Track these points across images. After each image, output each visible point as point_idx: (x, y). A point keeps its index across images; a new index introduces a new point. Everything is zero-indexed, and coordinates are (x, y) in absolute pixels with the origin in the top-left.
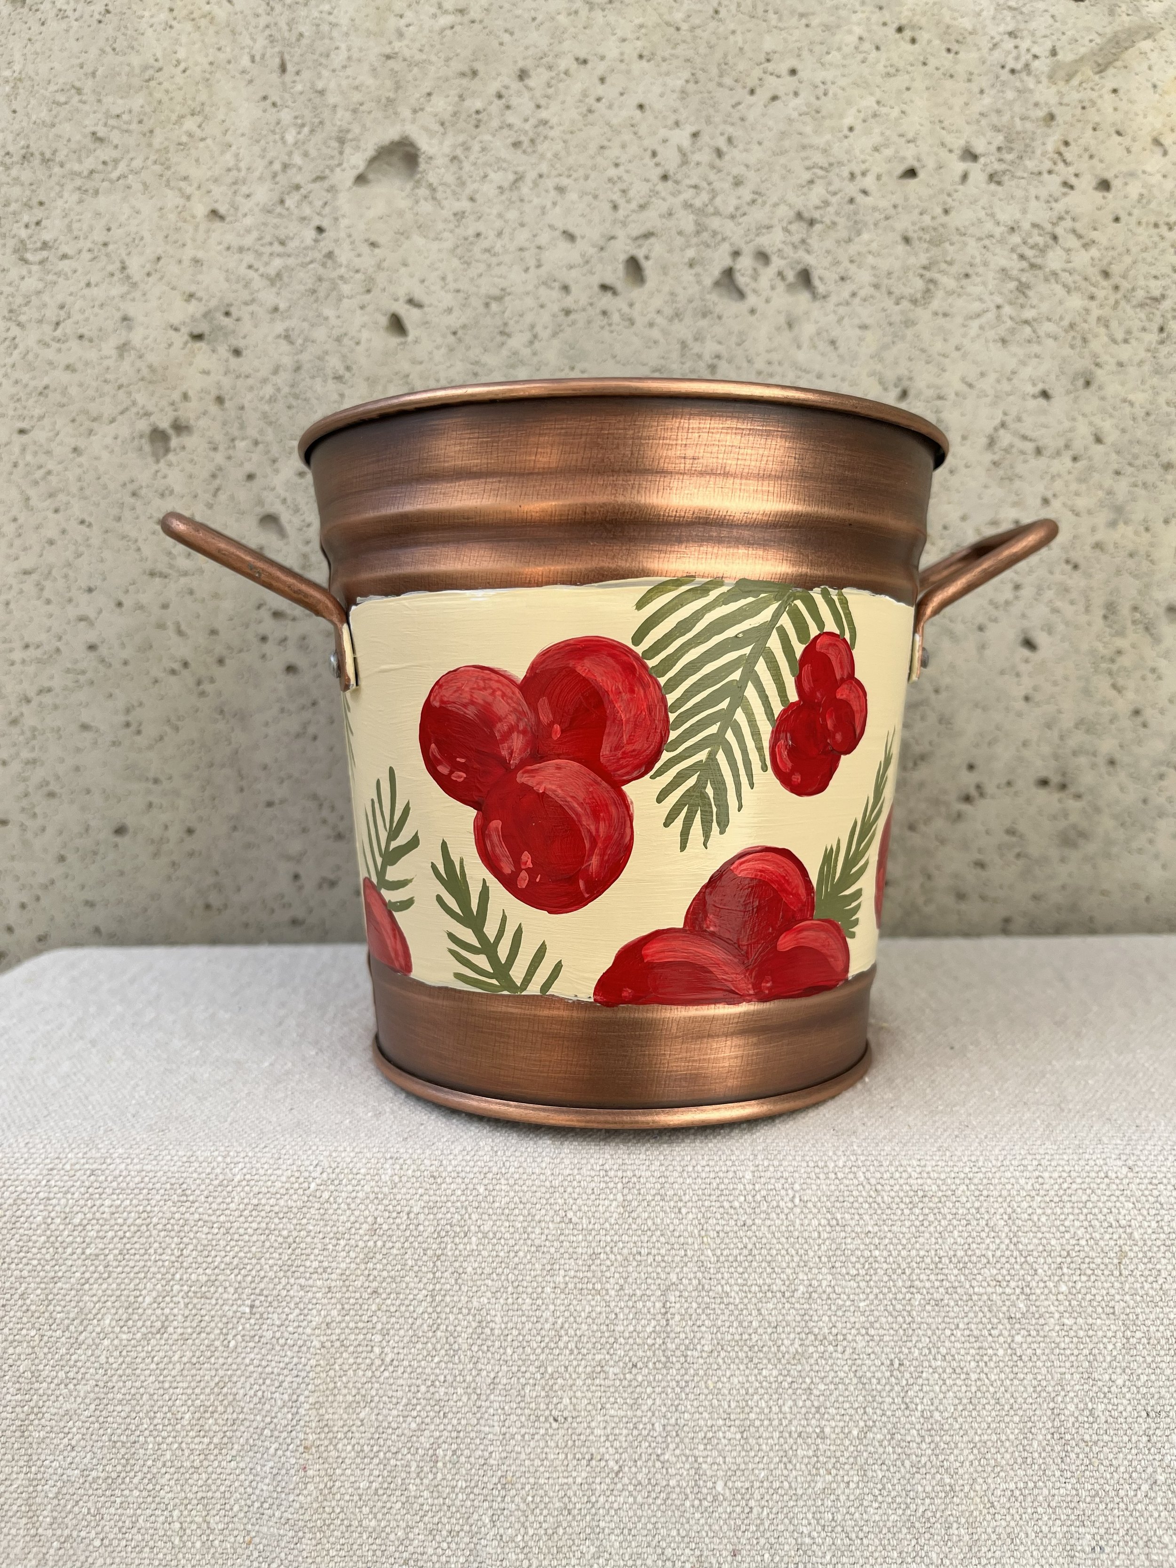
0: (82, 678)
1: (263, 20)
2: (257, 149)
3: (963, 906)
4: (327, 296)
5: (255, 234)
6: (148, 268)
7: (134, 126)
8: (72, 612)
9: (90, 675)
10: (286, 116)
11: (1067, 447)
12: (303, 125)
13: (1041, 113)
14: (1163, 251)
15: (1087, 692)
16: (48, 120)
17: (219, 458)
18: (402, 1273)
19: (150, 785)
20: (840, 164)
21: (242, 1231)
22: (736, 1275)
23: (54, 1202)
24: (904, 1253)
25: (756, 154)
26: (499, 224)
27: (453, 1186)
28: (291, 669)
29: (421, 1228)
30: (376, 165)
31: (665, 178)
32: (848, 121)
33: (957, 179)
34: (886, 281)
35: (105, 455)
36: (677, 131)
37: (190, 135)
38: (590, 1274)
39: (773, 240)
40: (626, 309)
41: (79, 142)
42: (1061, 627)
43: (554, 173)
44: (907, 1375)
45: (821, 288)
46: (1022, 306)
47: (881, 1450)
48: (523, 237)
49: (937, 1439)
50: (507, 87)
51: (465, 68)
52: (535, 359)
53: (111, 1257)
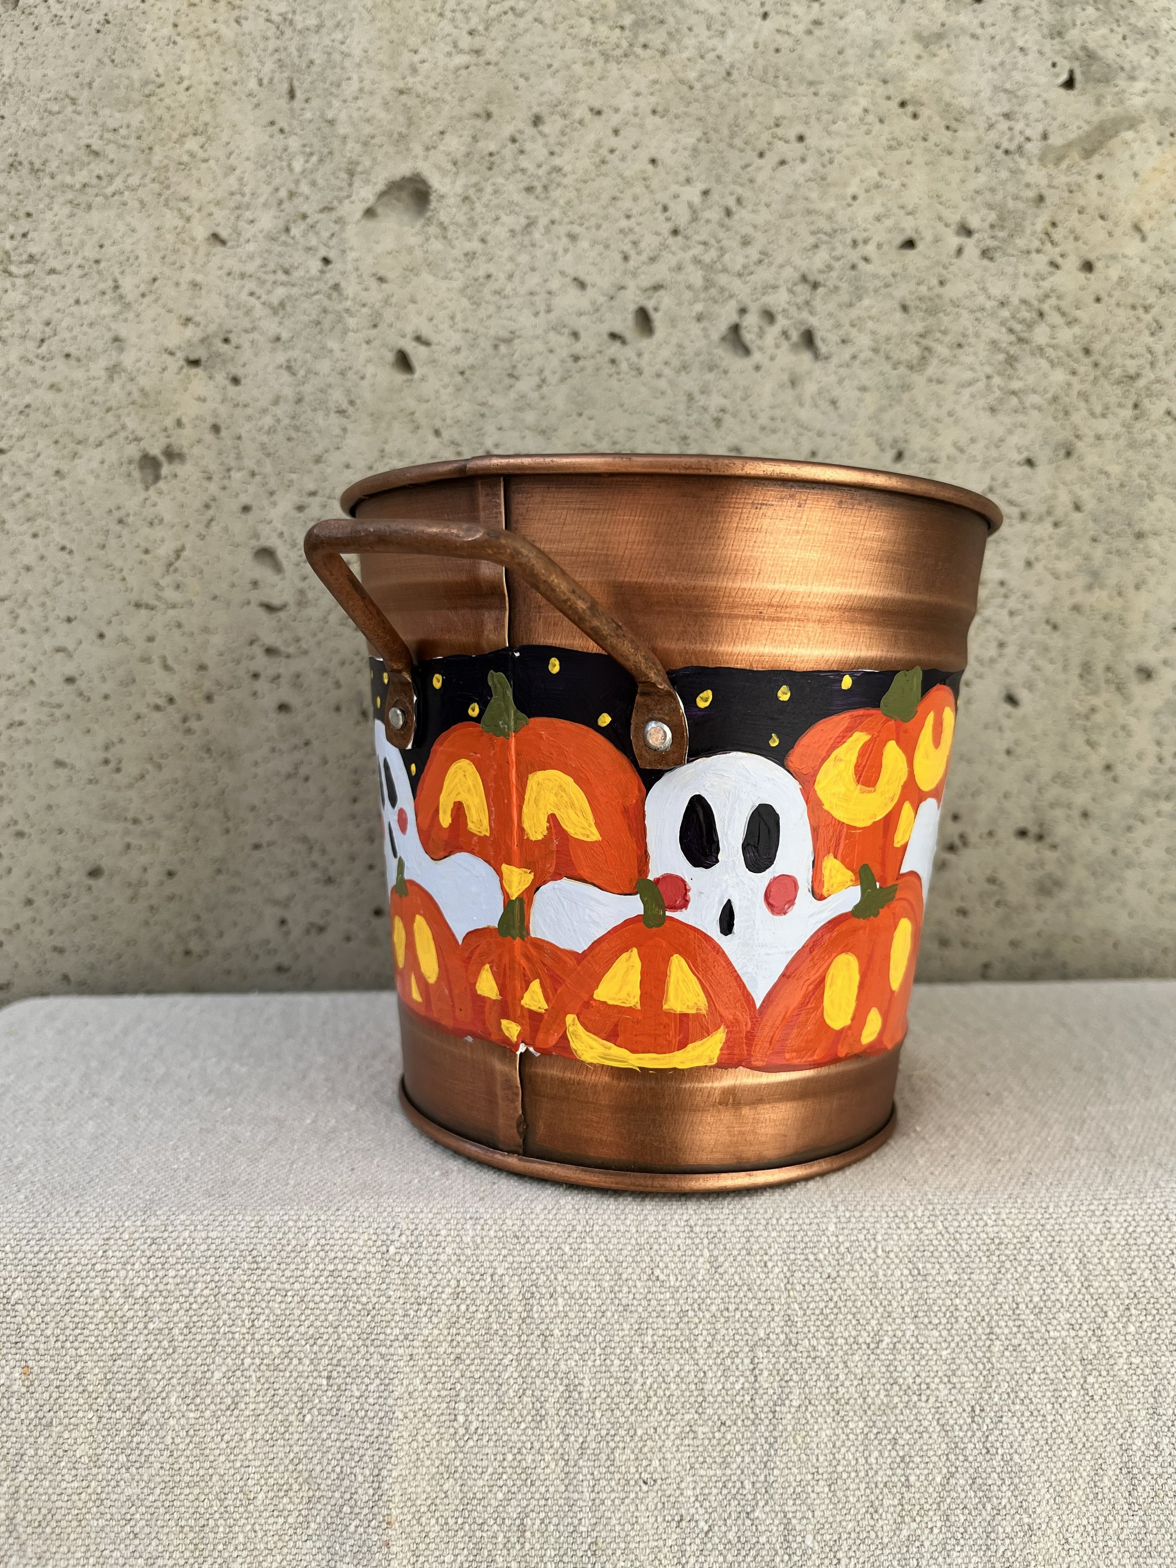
0: (58, 713)
1: (272, 44)
2: (262, 174)
3: (947, 953)
4: (332, 329)
5: (258, 261)
6: (143, 288)
7: (132, 141)
8: (48, 643)
9: (66, 709)
10: (294, 143)
11: (1049, 513)
12: (312, 154)
13: (1031, 194)
14: (1140, 332)
15: (1063, 747)
16: (39, 129)
17: (213, 488)
18: (487, 1337)
19: (129, 825)
20: (844, 230)
21: (317, 1299)
22: (822, 1328)
23: (113, 1274)
24: (984, 1301)
25: (764, 216)
26: (509, 266)
27: (537, 1246)
28: (283, 708)
29: (506, 1290)
30: (385, 199)
31: (675, 232)
32: (852, 190)
33: (953, 252)
34: (884, 346)
35: (91, 480)
36: (688, 188)
37: (192, 155)
38: (678, 1333)
39: (779, 300)
40: (634, 359)
41: (72, 154)
42: (1041, 685)
43: (566, 220)
44: (988, 1421)
45: (823, 349)
46: (1010, 378)
47: (963, 1495)
48: (533, 281)
49: (1016, 1480)
50: (521, 132)
51: (479, 110)
52: (543, 404)
53: (176, 1331)
